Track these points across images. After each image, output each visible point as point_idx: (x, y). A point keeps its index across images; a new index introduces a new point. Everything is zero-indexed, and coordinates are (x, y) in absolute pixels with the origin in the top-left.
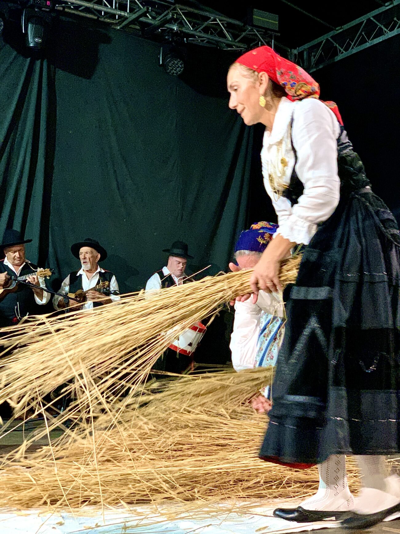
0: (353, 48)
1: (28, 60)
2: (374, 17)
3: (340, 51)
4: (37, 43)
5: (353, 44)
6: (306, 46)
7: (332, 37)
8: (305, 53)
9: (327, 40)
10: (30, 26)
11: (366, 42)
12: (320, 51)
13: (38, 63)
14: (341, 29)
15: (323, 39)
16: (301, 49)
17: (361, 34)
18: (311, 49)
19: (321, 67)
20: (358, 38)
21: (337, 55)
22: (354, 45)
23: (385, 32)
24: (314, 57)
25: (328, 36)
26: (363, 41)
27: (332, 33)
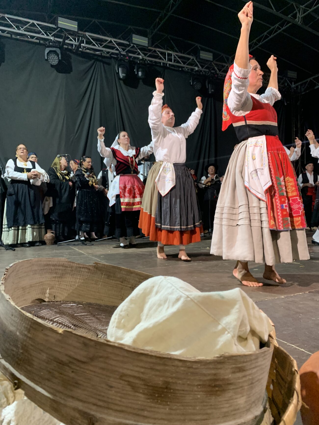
1: (207, 99)
3: (317, 84)
4: (212, 92)
6: (299, 83)
7: (313, 79)
8: (299, 87)
9: (311, 80)
10: (209, 85)
12: (307, 85)
13: (210, 99)
14: (318, 75)
15: (309, 80)
16: (297, 84)
18: (301, 85)
19: (307, 91)
21: (315, 86)
24: (304, 87)
25: (311, 78)
27: (313, 77)
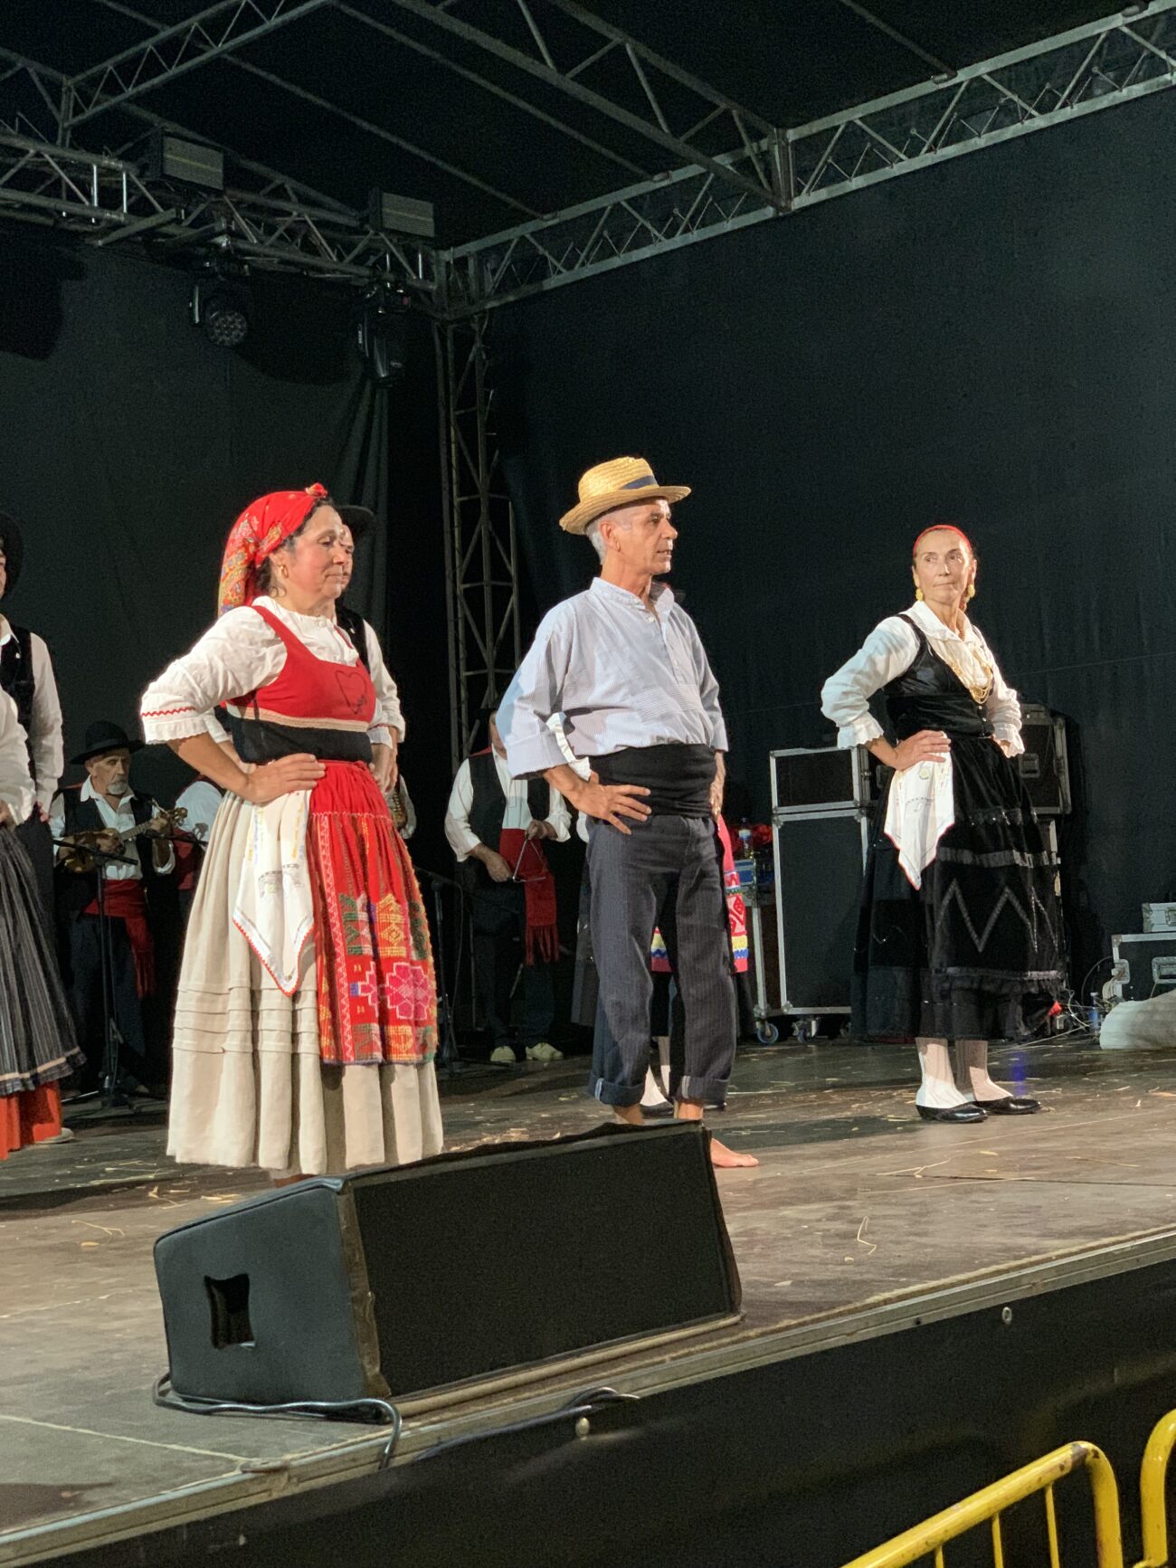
0: (583, 264)
2: (629, 201)
3: (554, 267)
5: (583, 255)
6: (472, 247)
7: (533, 234)
8: (471, 263)
9: (522, 239)
11: (612, 254)
12: (506, 262)
14: (553, 218)
15: (513, 234)
16: (464, 250)
17: (600, 236)
18: (482, 256)
19: (511, 298)
20: (596, 242)
21: (545, 276)
22: (587, 257)
23: (657, 238)
24: (494, 272)
25: (526, 229)
26: (607, 253)
27: (533, 226)
